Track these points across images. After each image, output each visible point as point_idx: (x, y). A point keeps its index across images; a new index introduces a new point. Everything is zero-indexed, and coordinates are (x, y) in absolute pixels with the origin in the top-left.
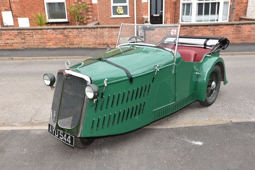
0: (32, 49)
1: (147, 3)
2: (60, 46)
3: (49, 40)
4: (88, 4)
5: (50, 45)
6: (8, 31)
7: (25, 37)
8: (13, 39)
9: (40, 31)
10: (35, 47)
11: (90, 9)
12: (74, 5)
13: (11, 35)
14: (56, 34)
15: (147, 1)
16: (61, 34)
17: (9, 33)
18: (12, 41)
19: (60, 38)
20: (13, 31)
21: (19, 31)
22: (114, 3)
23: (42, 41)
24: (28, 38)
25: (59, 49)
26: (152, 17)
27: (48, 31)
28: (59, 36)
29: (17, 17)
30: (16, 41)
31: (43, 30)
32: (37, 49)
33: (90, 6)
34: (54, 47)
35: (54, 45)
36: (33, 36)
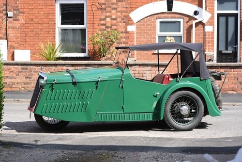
1: (213, 32)
4: (122, 33)
6: (9, 66)
7: (31, 75)
9: (53, 68)
11: (124, 40)
12: (100, 32)
13: (12, 72)
15: (212, 31)
17: (10, 69)
20: (16, 67)
21: (24, 67)
22: (160, 31)
26: (219, 53)
29: (14, 48)
33: (124, 34)
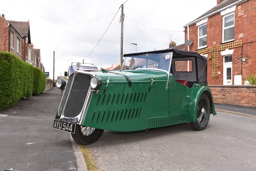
0: (228, 105)
2: (252, 105)
3: (243, 98)
5: (243, 103)
7: (225, 93)
8: (217, 95)
9: (236, 89)
10: (231, 103)
14: (249, 93)
16: (254, 93)
18: (217, 97)
19: (252, 97)
21: (222, 88)
23: (237, 98)
24: (227, 95)
25: (251, 107)
27: (243, 89)
28: (251, 95)
30: (219, 96)
31: (239, 88)
32: (232, 105)
34: (246, 105)
35: (246, 103)
36: (230, 94)
